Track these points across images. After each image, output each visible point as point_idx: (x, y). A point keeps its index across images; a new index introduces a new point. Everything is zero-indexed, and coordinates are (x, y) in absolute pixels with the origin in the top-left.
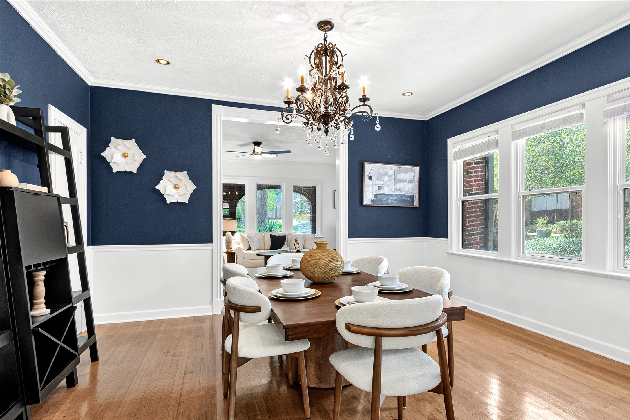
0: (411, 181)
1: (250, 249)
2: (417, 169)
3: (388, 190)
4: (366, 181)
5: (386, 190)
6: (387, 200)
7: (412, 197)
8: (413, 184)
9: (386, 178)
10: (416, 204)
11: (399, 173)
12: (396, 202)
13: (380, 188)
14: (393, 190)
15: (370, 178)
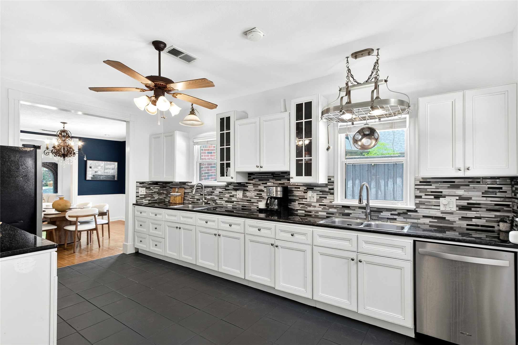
0: (113, 169)
2: (116, 164)
3: (101, 173)
4: (88, 169)
5: (99, 173)
6: (100, 178)
7: (114, 176)
8: (114, 170)
9: (100, 168)
10: (116, 179)
11: (107, 165)
12: (105, 178)
13: (96, 172)
14: (103, 173)
15: (91, 167)
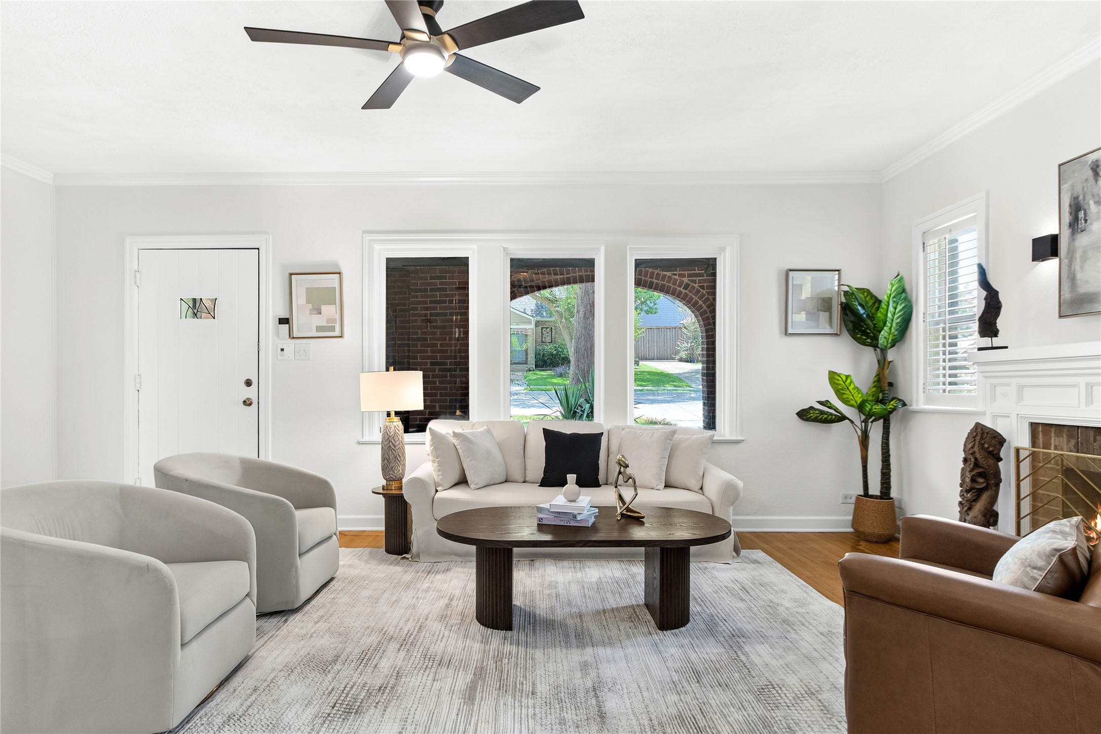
1: (463, 481)
